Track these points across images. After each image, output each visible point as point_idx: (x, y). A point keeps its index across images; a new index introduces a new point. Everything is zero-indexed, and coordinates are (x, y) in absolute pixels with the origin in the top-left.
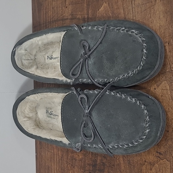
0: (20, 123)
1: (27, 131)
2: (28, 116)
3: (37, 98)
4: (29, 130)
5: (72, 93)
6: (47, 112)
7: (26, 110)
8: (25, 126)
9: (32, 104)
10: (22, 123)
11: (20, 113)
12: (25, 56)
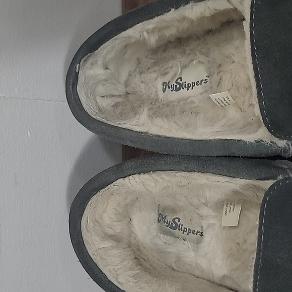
0: (93, 257)
1: (116, 283)
2: (110, 232)
3: (153, 185)
4: (121, 280)
5: (286, 179)
6: (161, 218)
7: (105, 215)
8: (110, 267)
9: (126, 198)
10: (98, 258)
11: (91, 225)
12: (103, 85)
